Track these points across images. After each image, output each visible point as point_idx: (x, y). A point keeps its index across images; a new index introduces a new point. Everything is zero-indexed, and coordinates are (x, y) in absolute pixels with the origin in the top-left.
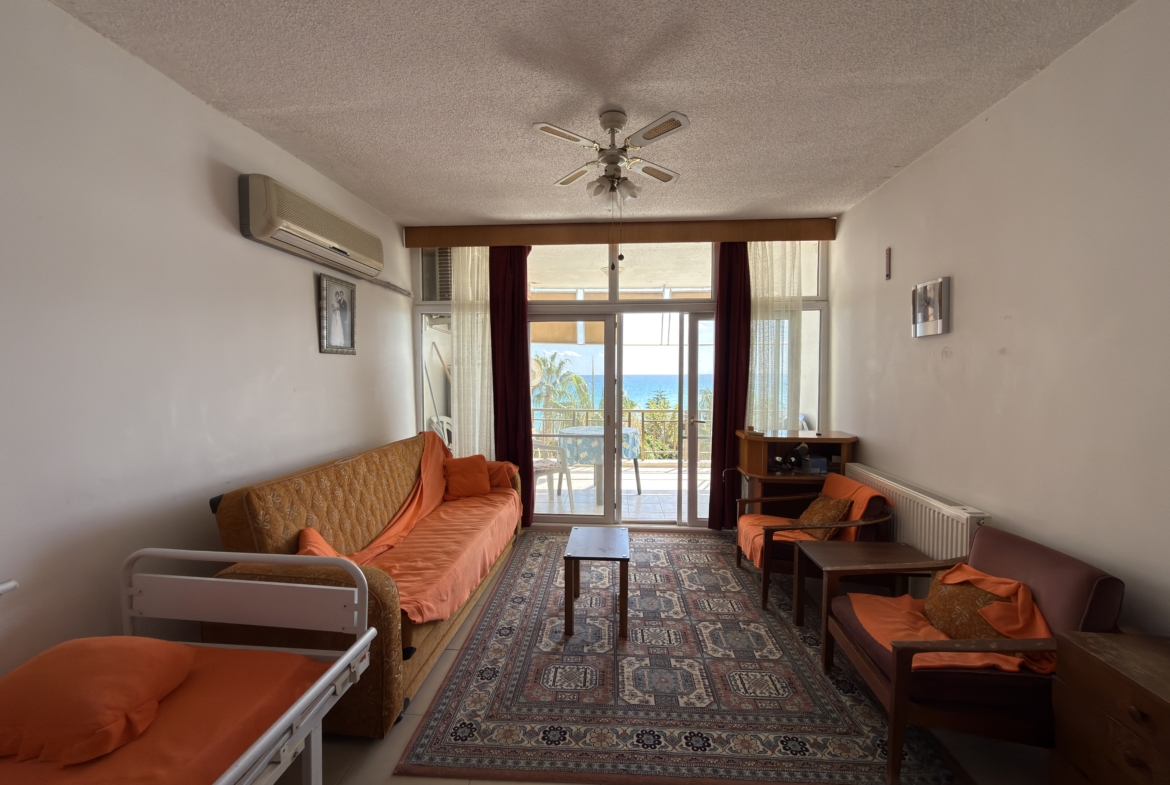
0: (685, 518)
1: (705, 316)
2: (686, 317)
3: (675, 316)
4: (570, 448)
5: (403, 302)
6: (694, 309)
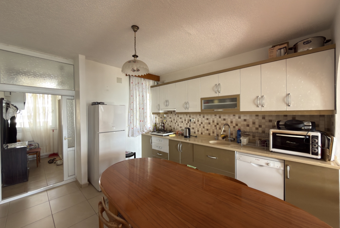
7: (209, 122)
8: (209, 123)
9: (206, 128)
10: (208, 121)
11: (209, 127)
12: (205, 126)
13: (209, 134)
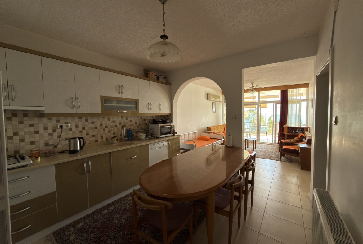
0: (274, 142)
1: (279, 104)
2: (275, 104)
3: (273, 104)
4: (251, 129)
5: (221, 103)
6: (276, 103)
7: (96, 126)
8: (96, 128)
9: (91, 133)
10: (93, 125)
11: (95, 132)
12: (90, 131)
13: (97, 141)
